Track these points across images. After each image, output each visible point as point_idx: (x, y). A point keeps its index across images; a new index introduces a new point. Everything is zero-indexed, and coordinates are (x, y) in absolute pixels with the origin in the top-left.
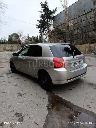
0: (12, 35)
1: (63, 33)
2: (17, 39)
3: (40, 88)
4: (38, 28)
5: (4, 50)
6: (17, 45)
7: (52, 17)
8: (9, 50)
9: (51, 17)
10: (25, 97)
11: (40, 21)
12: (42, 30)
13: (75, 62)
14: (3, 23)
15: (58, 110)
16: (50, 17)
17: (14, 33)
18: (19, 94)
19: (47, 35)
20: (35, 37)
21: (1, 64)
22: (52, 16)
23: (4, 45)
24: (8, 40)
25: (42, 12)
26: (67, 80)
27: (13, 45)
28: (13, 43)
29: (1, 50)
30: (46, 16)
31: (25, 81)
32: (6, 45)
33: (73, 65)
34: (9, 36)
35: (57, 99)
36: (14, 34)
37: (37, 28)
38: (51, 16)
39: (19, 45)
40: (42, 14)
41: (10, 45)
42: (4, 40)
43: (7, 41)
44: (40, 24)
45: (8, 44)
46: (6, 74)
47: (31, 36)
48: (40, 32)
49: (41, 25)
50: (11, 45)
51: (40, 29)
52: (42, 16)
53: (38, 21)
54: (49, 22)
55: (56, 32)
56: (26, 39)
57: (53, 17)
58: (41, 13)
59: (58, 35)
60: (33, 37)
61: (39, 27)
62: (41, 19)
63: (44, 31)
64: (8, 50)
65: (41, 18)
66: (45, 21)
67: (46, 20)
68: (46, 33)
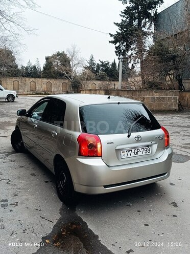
0: (54, 56)
1: (174, 58)
2: (63, 68)
3: (54, 195)
4: (115, 42)
5: (31, 92)
6: (62, 81)
7: (152, 15)
8: (44, 93)
9: (150, 14)
10: (11, 211)
11: (121, 26)
12: (123, 48)
13: (135, 148)
14: (28, 30)
15: (62, 248)
16: (148, 15)
17: (59, 52)
18: (3, 203)
19: (135, 61)
20: (108, 63)
21: (8, 128)
22: (152, 12)
23: (32, 79)
24: (44, 67)
25: (128, 3)
26: (105, 187)
27: (52, 81)
28: (54, 75)
29: (26, 91)
30: (138, 13)
31: (32, 175)
32: (38, 79)
33: (126, 153)
34: (47, 59)
35: (74, 226)
36: (59, 54)
37: (110, 42)
38: (150, 11)
39: (67, 81)
40: (128, 8)
41: (45, 80)
42: (34, 67)
43: (42, 69)
44: (120, 32)
45: (43, 78)
46: (5, 153)
47: (97, 62)
48: (118, 51)
49: (122, 34)
50: (49, 80)
51: (118, 44)
52: (128, 12)
53: (117, 24)
54: (144, 27)
55: (157, 55)
56: (85, 68)
57: (156, 14)
58: (126, 5)
59: (160, 62)
60: (102, 62)
61: (117, 39)
62: (124, 19)
63: (128, 51)
64: (40, 92)
65: (124, 17)
66: (132, 25)
67: (135, 23)
68: (132, 54)
